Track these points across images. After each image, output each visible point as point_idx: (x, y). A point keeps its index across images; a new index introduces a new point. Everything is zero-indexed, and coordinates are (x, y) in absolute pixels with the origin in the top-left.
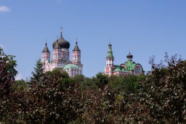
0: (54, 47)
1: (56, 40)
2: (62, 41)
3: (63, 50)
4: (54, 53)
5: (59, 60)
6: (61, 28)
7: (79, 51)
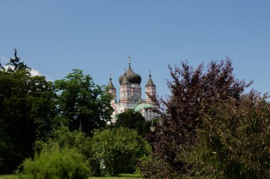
0: (120, 83)
1: (124, 73)
2: (132, 75)
3: (133, 86)
4: (122, 90)
5: (129, 100)
6: (129, 57)
7: (153, 86)
